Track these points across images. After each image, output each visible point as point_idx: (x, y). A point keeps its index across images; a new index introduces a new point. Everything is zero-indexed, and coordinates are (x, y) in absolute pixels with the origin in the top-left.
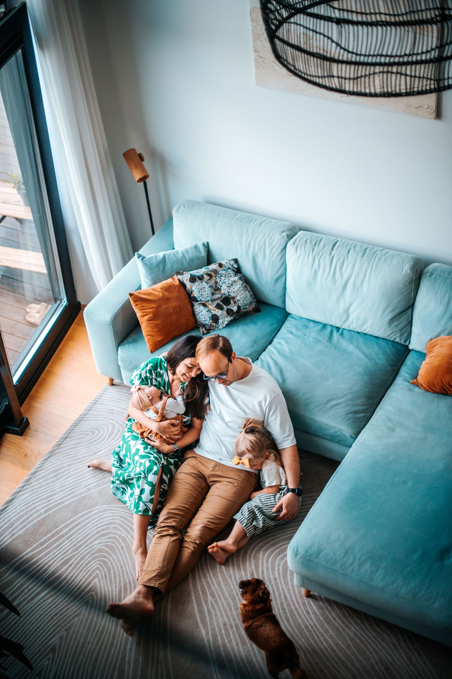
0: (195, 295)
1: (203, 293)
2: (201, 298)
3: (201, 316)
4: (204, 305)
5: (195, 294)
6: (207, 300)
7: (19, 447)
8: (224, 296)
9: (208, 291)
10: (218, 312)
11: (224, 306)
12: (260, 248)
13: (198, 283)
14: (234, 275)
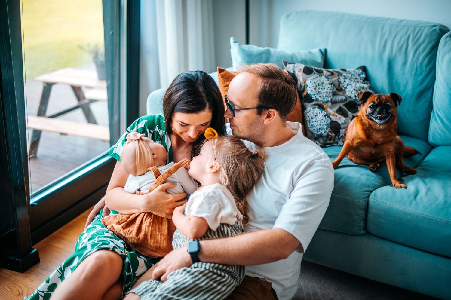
0: (309, 92)
1: (320, 90)
2: (317, 96)
3: (314, 123)
4: (321, 107)
5: (310, 90)
6: (325, 100)
7: (14, 284)
8: (349, 100)
9: (327, 88)
10: (340, 118)
11: (349, 113)
12: (401, 49)
13: (314, 76)
14: (362, 81)
